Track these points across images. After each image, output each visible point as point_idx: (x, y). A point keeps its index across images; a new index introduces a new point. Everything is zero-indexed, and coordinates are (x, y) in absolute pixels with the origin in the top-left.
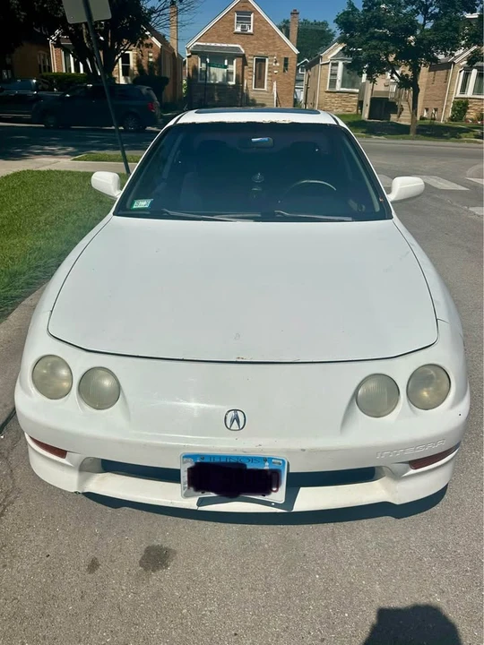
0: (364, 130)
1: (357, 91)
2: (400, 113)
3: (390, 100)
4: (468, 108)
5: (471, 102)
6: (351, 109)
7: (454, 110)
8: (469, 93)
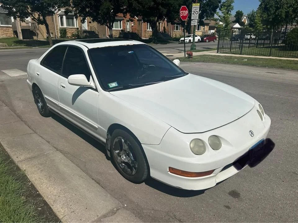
0: (25, 45)
1: (11, 26)
2: (38, 36)
3: (31, 30)
4: (67, 32)
5: (67, 30)
6: (10, 35)
7: (61, 33)
8: (65, 26)
